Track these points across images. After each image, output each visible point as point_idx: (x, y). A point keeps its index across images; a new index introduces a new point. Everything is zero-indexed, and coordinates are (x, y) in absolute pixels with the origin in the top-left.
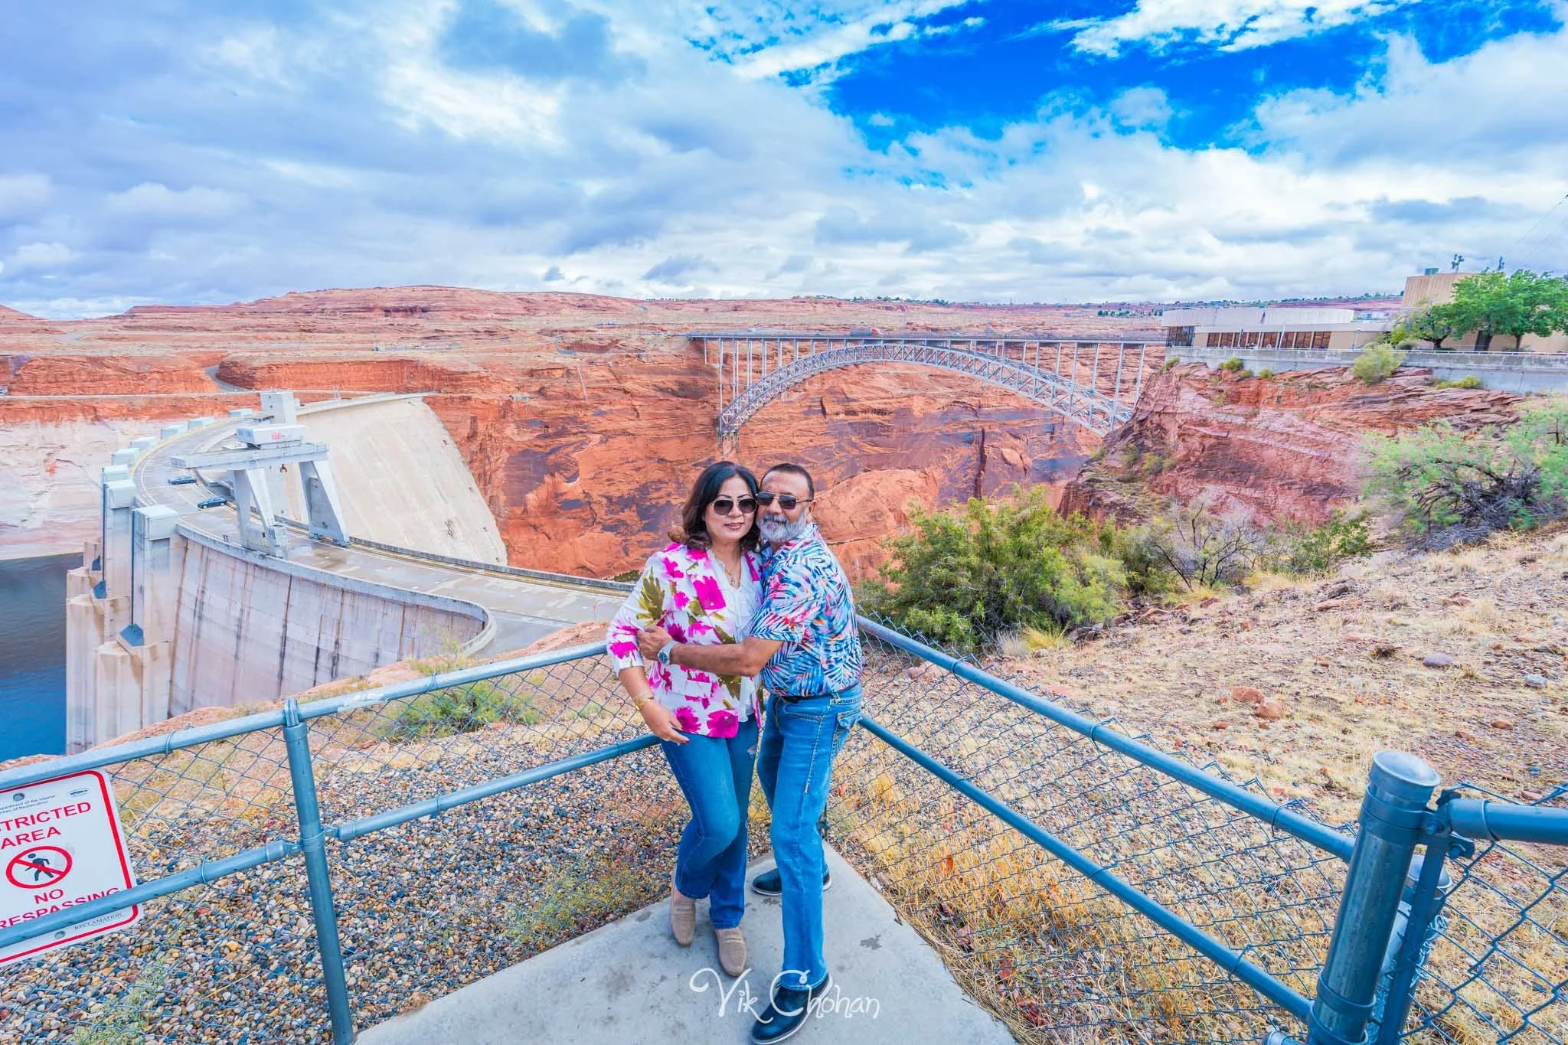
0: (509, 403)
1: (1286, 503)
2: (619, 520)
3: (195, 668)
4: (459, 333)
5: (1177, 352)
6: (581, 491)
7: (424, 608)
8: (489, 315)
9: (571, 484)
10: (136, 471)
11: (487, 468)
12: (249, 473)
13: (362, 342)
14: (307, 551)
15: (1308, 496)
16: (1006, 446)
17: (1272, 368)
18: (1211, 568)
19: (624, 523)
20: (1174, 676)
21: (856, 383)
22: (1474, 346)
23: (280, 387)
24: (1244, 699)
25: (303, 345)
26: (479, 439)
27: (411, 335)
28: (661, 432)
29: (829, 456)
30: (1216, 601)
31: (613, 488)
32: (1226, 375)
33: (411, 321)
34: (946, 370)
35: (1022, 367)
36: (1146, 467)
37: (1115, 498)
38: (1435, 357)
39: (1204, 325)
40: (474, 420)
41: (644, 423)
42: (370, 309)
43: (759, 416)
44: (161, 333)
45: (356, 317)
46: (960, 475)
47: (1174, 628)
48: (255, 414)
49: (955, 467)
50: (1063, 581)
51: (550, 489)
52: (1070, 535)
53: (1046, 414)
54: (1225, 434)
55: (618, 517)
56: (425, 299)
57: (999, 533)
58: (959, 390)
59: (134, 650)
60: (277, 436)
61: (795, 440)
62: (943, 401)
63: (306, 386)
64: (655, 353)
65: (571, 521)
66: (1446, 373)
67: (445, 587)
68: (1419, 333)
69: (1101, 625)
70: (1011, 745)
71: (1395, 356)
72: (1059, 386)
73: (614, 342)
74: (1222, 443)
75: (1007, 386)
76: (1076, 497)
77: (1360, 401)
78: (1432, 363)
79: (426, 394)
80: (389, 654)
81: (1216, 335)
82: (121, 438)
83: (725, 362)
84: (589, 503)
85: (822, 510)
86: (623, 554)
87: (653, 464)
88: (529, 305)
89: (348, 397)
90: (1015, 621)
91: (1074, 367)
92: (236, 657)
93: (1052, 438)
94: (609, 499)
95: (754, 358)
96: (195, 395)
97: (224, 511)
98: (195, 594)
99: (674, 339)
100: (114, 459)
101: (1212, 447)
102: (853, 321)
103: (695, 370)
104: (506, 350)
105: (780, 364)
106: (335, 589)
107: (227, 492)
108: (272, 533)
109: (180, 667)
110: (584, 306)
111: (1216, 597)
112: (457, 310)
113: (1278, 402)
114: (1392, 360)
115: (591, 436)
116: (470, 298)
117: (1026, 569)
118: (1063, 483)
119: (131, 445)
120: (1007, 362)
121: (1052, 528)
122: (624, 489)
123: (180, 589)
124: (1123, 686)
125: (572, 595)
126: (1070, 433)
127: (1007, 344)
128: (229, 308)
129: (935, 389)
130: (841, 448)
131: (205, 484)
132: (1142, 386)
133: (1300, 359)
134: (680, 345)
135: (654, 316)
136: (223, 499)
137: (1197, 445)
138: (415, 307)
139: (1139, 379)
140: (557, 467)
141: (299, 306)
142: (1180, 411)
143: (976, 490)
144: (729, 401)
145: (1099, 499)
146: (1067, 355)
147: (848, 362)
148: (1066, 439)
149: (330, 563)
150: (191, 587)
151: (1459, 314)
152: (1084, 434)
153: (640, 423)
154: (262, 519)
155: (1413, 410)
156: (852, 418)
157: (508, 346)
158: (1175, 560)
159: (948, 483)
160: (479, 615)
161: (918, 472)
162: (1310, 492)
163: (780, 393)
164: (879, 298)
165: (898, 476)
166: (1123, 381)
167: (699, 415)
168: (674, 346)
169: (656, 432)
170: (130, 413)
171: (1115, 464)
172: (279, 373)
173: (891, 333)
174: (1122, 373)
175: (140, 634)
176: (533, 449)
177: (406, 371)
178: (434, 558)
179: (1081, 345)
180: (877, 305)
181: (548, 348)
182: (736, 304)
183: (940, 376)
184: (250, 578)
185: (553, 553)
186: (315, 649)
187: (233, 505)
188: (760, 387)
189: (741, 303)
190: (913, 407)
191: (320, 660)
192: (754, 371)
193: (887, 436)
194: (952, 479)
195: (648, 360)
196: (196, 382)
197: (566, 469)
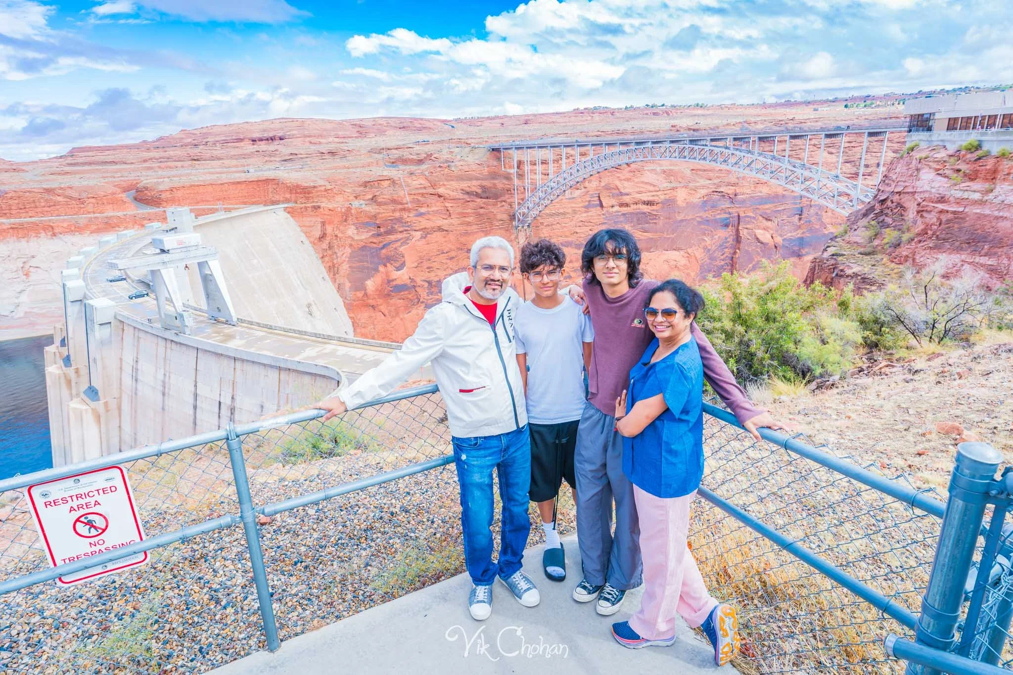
0: (349, 209)
3: (135, 417)
4: (309, 155)
5: (919, 137)
6: (406, 277)
7: (294, 371)
8: (331, 139)
9: (399, 272)
10: (84, 273)
11: (335, 261)
12: (163, 271)
13: (236, 166)
14: (209, 329)
16: (759, 228)
18: (940, 327)
20: (888, 414)
21: (628, 180)
23: (179, 205)
24: (947, 432)
25: (194, 172)
26: (328, 239)
27: (272, 159)
28: (469, 228)
30: (942, 355)
31: (433, 274)
32: (964, 156)
33: (272, 147)
34: (706, 164)
35: (774, 158)
36: (886, 241)
37: (856, 269)
39: (943, 112)
40: (323, 223)
41: (455, 221)
42: (241, 140)
43: (548, 212)
44: (93, 167)
45: (230, 147)
46: (718, 254)
47: (899, 378)
49: (714, 248)
50: (805, 340)
51: (384, 277)
52: (812, 302)
53: (795, 198)
54: (961, 210)
56: (282, 129)
57: (748, 302)
58: (716, 181)
59: (93, 404)
60: (180, 242)
61: (578, 230)
62: (703, 192)
63: (198, 203)
64: (461, 163)
65: (401, 301)
67: (309, 355)
69: (836, 377)
70: (744, 465)
72: (807, 173)
73: (429, 156)
74: (959, 217)
75: (760, 176)
76: (821, 269)
79: (286, 205)
80: (270, 406)
81: (956, 120)
82: (74, 249)
83: (518, 167)
84: (414, 287)
87: (464, 254)
88: (361, 129)
89: (228, 210)
90: (762, 374)
91: (822, 156)
92: (163, 409)
93: (800, 219)
94: (430, 283)
95: (542, 163)
96: (120, 214)
97: (147, 301)
98: (131, 363)
99: (477, 151)
100: (69, 265)
101: (949, 221)
102: (624, 127)
103: (494, 175)
104: (345, 167)
105: (564, 167)
106: (229, 357)
107: (149, 286)
108: (182, 316)
109: (125, 416)
110: (404, 127)
111: (943, 352)
112: (305, 136)
115: (414, 233)
116: (316, 127)
117: (772, 332)
118: (810, 258)
119: (79, 254)
120: (760, 154)
121: (795, 296)
122: (441, 275)
123: (121, 359)
124: (843, 423)
126: (817, 214)
127: (761, 139)
128: (139, 145)
129: (695, 181)
131: (133, 282)
132: (885, 169)
134: (482, 155)
135: (460, 132)
136: (145, 293)
137: (935, 220)
138: (274, 136)
139: (882, 163)
140: (389, 259)
141: (189, 140)
142: (919, 190)
143: (732, 266)
144: (523, 199)
145: (842, 271)
146: (814, 145)
147: (620, 163)
148: (814, 219)
149: (224, 338)
150: (129, 358)
152: (830, 214)
153: (452, 221)
154: (174, 307)
156: (625, 210)
157: (347, 164)
158: (906, 321)
159: (708, 261)
160: (334, 375)
161: (682, 252)
163: (564, 191)
164: (647, 105)
165: (665, 257)
166: (867, 166)
167: (499, 212)
168: (476, 157)
169: (465, 228)
170: (76, 229)
171: (857, 239)
172: (179, 194)
173: (658, 135)
174: (866, 159)
175: (97, 393)
176: (369, 245)
177: (270, 187)
178: (300, 332)
179: (828, 136)
180: (645, 112)
181: (377, 164)
182: (526, 118)
183: (700, 170)
184: (169, 351)
185: (388, 327)
186: (218, 403)
187: (152, 295)
188: (548, 187)
189: (531, 118)
190: (678, 199)
191: (222, 411)
192: (542, 174)
193: (655, 223)
194: (712, 258)
195: (456, 169)
196: (120, 203)
197: (395, 260)
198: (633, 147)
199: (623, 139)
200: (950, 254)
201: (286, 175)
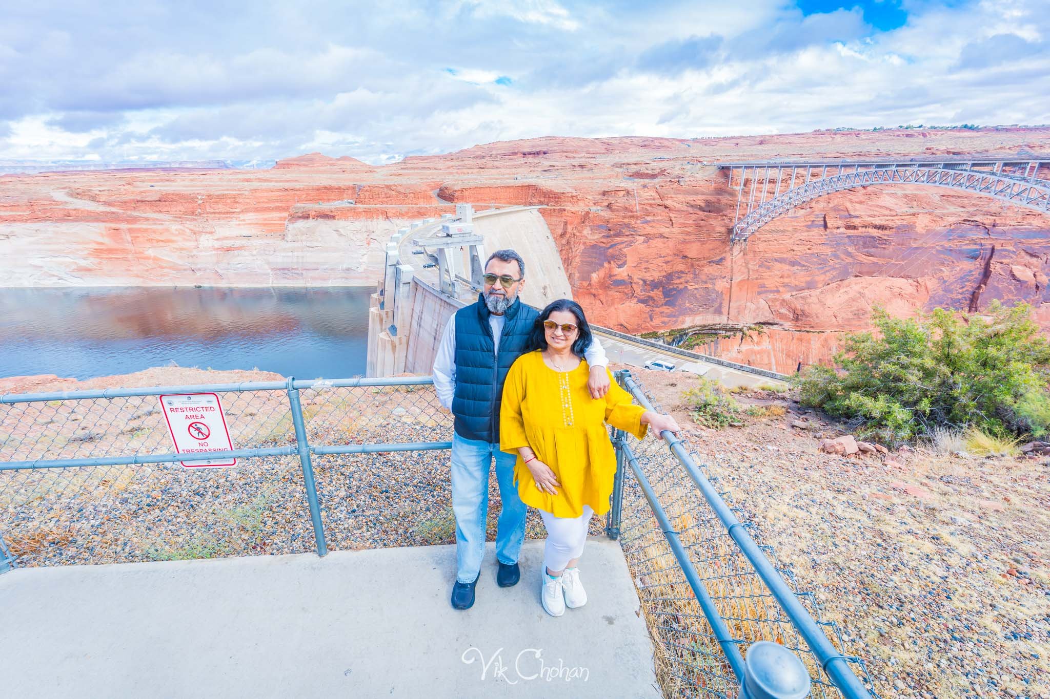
0: (588, 213)
2: (649, 297)
3: (416, 351)
4: (563, 167)
6: (626, 274)
8: (582, 155)
9: (621, 269)
10: (400, 246)
11: (570, 255)
12: (446, 250)
13: (509, 174)
14: (470, 296)
16: (1017, 264)
19: (652, 298)
21: (861, 202)
23: (466, 202)
25: (479, 177)
26: (568, 236)
27: (536, 169)
28: (687, 237)
29: (824, 260)
31: (648, 274)
33: (537, 160)
34: (961, 190)
40: (566, 224)
42: (515, 154)
43: (767, 228)
44: (416, 171)
45: (507, 159)
46: (956, 287)
48: (454, 217)
49: (952, 279)
51: (607, 272)
55: (649, 294)
56: (546, 145)
58: (971, 209)
59: (393, 338)
60: (461, 230)
61: (795, 248)
62: (952, 220)
64: (691, 179)
65: (618, 294)
73: (662, 172)
75: (1032, 206)
79: (540, 207)
82: (396, 229)
83: (745, 185)
84: (631, 283)
85: (809, 304)
86: (649, 320)
87: (679, 260)
88: (608, 146)
89: (497, 208)
94: (645, 281)
95: (770, 182)
96: (428, 206)
97: (434, 270)
98: (419, 313)
99: (708, 168)
100: (392, 239)
102: (868, 149)
103: (720, 191)
104: (590, 178)
105: (792, 186)
107: (436, 260)
108: (454, 284)
109: (410, 350)
110: (645, 146)
112: (564, 152)
115: (638, 237)
116: (573, 144)
119: (399, 232)
120: (1038, 182)
122: (655, 275)
123: (413, 310)
127: (1043, 165)
128: (446, 155)
129: (944, 208)
130: (837, 257)
131: (427, 255)
134: (712, 173)
135: (694, 151)
136: (434, 264)
138: (540, 151)
140: (613, 258)
141: (479, 153)
144: (744, 215)
147: (854, 185)
150: (417, 310)
153: (673, 230)
154: (450, 276)
156: (851, 232)
157: (591, 176)
159: (941, 293)
161: (910, 281)
163: (788, 210)
164: (901, 127)
165: (888, 283)
167: (718, 225)
168: (707, 173)
169: (684, 236)
170: (401, 215)
172: (466, 193)
173: (906, 158)
175: (396, 330)
176: (599, 244)
177: (531, 192)
180: (897, 133)
181: (617, 176)
182: (762, 139)
183: (953, 196)
185: (603, 313)
187: (438, 267)
188: (771, 205)
189: (767, 138)
190: (917, 224)
192: (768, 192)
193: (884, 248)
194: (947, 290)
195: (685, 184)
196: (428, 198)
197: (619, 259)
198: (873, 170)
199: (864, 161)
201: (543, 182)
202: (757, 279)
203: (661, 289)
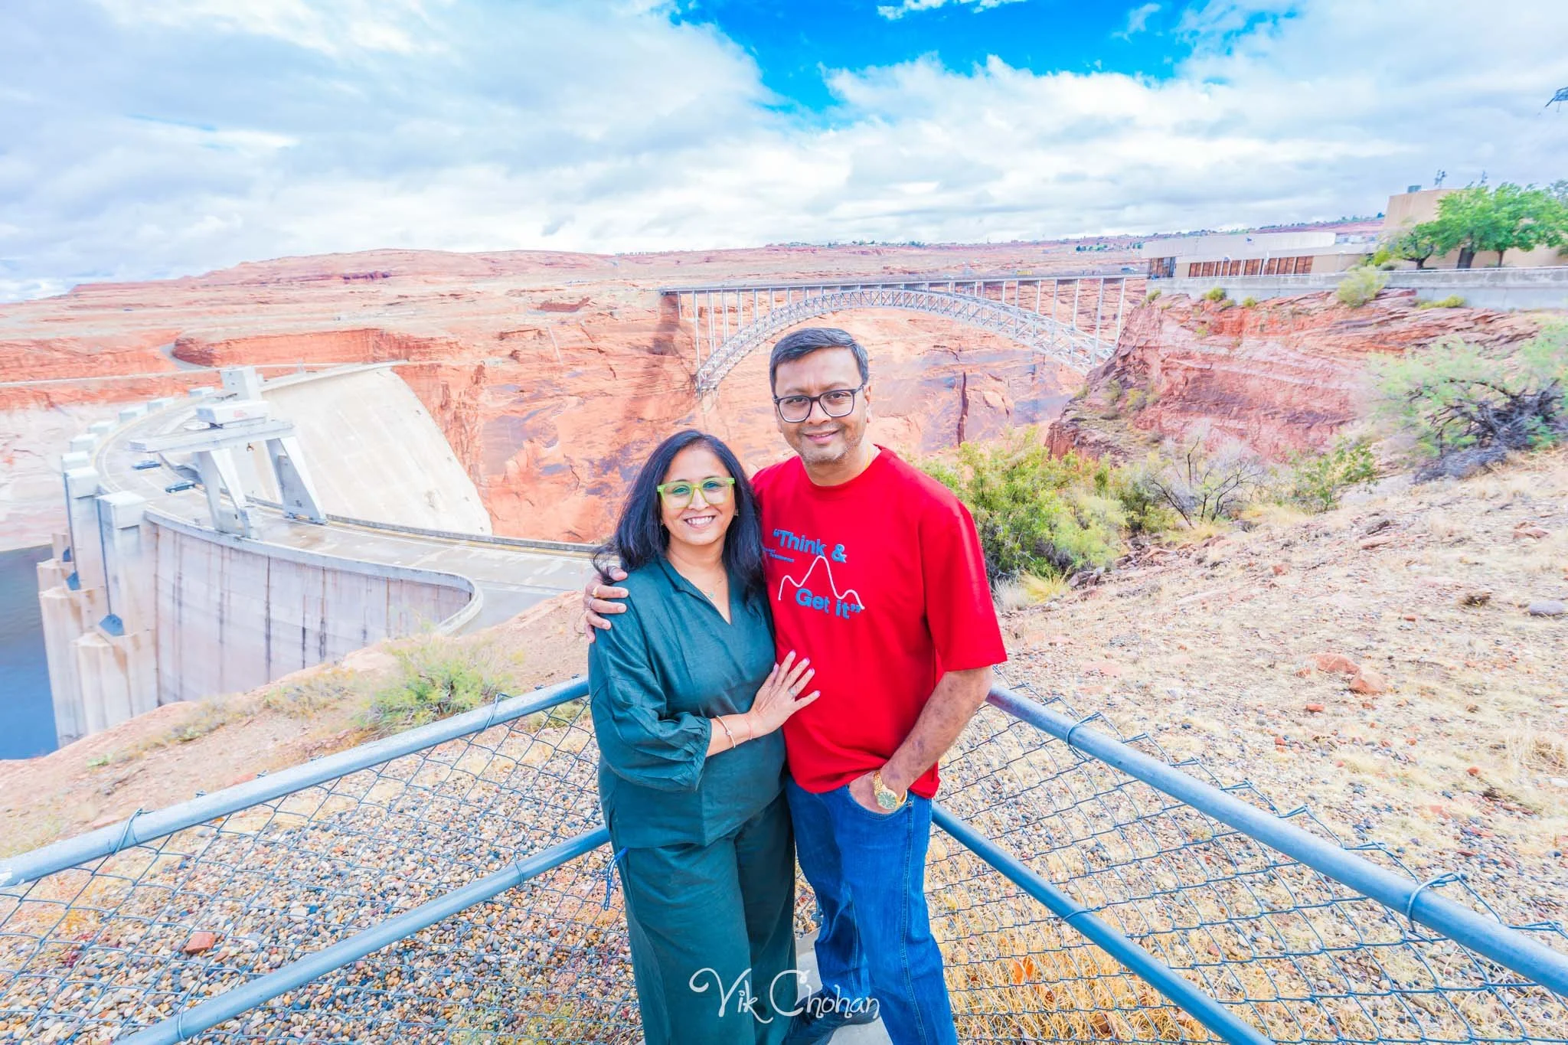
0: (480, 370)
1: (1270, 432)
2: (601, 483)
3: (180, 655)
4: (424, 298)
5: (1159, 285)
6: (560, 455)
7: (408, 582)
8: (454, 278)
9: (551, 449)
10: (98, 458)
11: (463, 437)
12: (215, 454)
13: (322, 311)
14: (285, 531)
15: (1292, 425)
16: (988, 390)
17: (1256, 296)
19: (607, 485)
22: (1456, 264)
23: (240, 363)
25: (260, 318)
26: (453, 406)
27: (371, 302)
28: (639, 392)
31: (594, 451)
32: (1208, 306)
33: (372, 288)
34: (925, 313)
35: (1001, 307)
36: (1129, 403)
37: (1099, 436)
38: (1418, 277)
39: (1185, 255)
40: (446, 387)
42: (328, 277)
43: (736, 370)
44: (110, 311)
45: (314, 286)
46: (943, 420)
48: (219, 392)
49: (937, 413)
51: (530, 455)
52: (1065, 477)
53: (1026, 354)
54: (1208, 367)
55: (600, 479)
56: (385, 263)
57: (993, 478)
58: (938, 334)
59: (116, 640)
60: (241, 414)
62: (924, 346)
63: (267, 360)
64: (628, 310)
65: (554, 486)
66: (1429, 293)
67: (428, 560)
68: (1403, 254)
69: (1102, 570)
71: (1380, 277)
73: (585, 301)
74: (1205, 375)
75: (987, 328)
76: (1060, 436)
77: (1344, 326)
78: (1415, 284)
79: (394, 364)
80: (378, 631)
81: (1198, 264)
82: (79, 424)
83: (700, 315)
84: (571, 467)
87: (633, 425)
88: (494, 266)
89: (313, 370)
90: (1012, 568)
91: (1054, 305)
92: (221, 641)
93: (1033, 379)
94: (591, 462)
95: (730, 311)
96: (152, 375)
97: (193, 494)
98: (172, 581)
99: (647, 294)
100: (72, 447)
101: (1195, 380)
102: (825, 269)
103: (670, 325)
104: (474, 314)
105: (756, 316)
106: (315, 568)
107: (194, 475)
108: (244, 514)
109: (164, 655)
110: (551, 264)
112: (419, 273)
113: (1262, 330)
114: (1376, 282)
115: (568, 399)
116: (432, 261)
117: (1021, 514)
118: (1047, 423)
119: (89, 431)
120: (986, 303)
121: (1046, 470)
122: (605, 450)
123: (156, 576)
125: (559, 560)
126: (1051, 372)
127: (986, 284)
128: (180, 282)
129: (914, 334)
131: (169, 465)
132: (1125, 320)
133: (1283, 286)
134: (655, 301)
135: (624, 272)
136: (190, 482)
137: (1180, 379)
138: (375, 273)
139: (1120, 315)
140: (537, 432)
141: (254, 276)
142: (1162, 345)
143: (959, 435)
144: (706, 356)
145: (1084, 438)
146: (1046, 293)
147: (824, 311)
148: (1047, 379)
149: (307, 542)
150: (167, 574)
151: (1443, 231)
152: (1065, 372)
153: (617, 383)
154: (232, 500)
155: (1396, 333)
157: (476, 310)
158: (1173, 496)
159: (931, 429)
160: (463, 586)
161: (901, 419)
162: (1293, 421)
163: (758, 345)
164: (854, 242)
165: (882, 425)
166: (1103, 318)
167: (677, 372)
168: (647, 301)
169: (635, 391)
170: (86, 397)
171: (1098, 401)
172: (238, 348)
173: (867, 278)
174: (1104, 310)
175: (120, 624)
176: (510, 414)
177: (371, 340)
178: (415, 531)
179: (1060, 282)
180: (854, 250)
181: (517, 309)
182: (709, 255)
183: (920, 320)
184: (227, 562)
185: (537, 520)
186: (301, 630)
187: (201, 487)
188: (737, 340)
189: (714, 254)
190: (893, 354)
191: (307, 640)
192: (730, 324)
194: (936, 426)
195: (621, 318)
196: (152, 362)
197: (542, 433)
198: (838, 292)
199: (827, 282)
200: (1199, 417)
201: (392, 324)
202: (739, 438)
203: (617, 469)
